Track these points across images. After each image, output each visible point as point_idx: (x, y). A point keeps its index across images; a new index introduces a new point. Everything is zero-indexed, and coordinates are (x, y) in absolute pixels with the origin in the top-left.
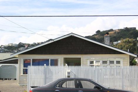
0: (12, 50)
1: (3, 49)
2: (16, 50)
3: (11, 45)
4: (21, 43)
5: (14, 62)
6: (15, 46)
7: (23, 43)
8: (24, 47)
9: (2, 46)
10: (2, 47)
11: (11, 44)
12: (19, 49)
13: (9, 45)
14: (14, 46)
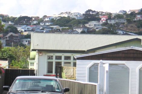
0: (71, 27)
1: (47, 24)
2: (80, 28)
3: (66, 16)
4: (90, 11)
5: (123, 55)
6: (76, 18)
7: (94, 11)
8: (99, 20)
9: (45, 16)
10: (46, 19)
11: (66, 13)
12: (87, 25)
13: (62, 16)
14: (74, 19)
